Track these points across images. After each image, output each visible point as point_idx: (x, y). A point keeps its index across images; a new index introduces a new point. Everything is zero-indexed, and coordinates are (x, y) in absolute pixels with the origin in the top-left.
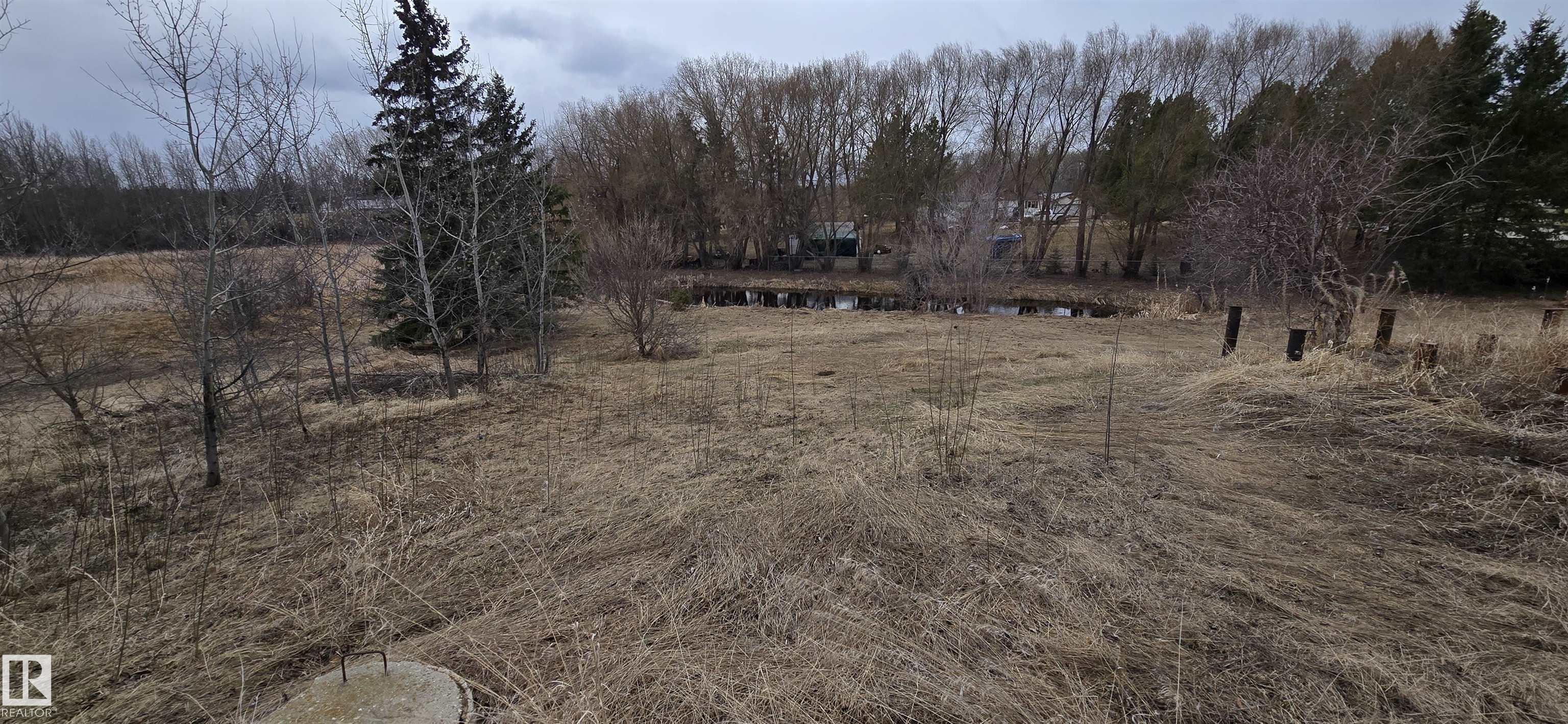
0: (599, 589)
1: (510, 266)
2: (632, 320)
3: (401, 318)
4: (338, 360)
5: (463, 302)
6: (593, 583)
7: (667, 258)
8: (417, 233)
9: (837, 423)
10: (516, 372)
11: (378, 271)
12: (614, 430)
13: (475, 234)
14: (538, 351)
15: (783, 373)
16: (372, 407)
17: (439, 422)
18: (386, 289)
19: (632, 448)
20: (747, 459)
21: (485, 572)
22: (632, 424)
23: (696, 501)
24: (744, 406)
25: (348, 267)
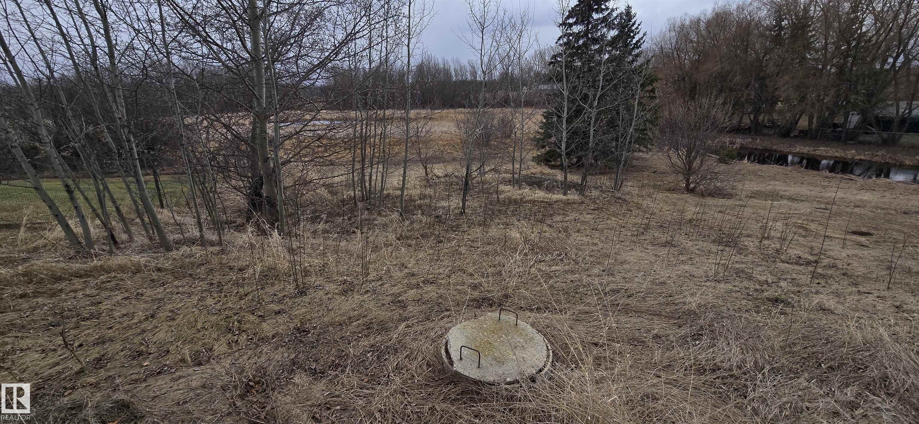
0: (629, 328)
1: (612, 124)
2: (685, 166)
3: (547, 149)
4: (517, 166)
5: (581, 143)
6: (626, 324)
7: (724, 125)
8: (565, 103)
9: (866, 278)
10: (601, 187)
11: (542, 122)
12: (656, 235)
13: (596, 104)
14: (617, 177)
15: (812, 224)
16: (527, 192)
17: (556, 206)
18: (544, 133)
19: (667, 249)
20: (760, 281)
21: (566, 293)
22: (670, 233)
23: (710, 298)
24: (766, 242)
25: (530, 119)
